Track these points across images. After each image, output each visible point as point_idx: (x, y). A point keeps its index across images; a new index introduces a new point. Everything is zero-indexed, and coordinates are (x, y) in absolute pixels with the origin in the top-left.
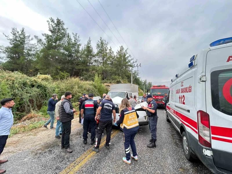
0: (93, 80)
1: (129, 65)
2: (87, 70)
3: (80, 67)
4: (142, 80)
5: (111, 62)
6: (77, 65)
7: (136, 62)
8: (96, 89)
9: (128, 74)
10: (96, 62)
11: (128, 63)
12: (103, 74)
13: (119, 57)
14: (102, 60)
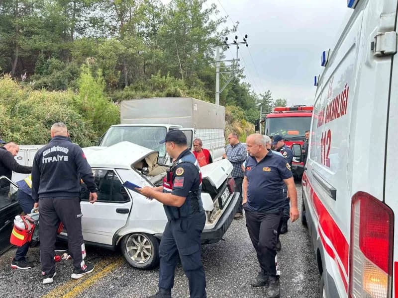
0: (76, 88)
1: (211, 41)
2: (64, 55)
3: (39, 42)
4: (258, 94)
5: (151, 28)
6: (29, 34)
7: (235, 30)
8: (86, 117)
9: (207, 72)
10: (94, 24)
11: (209, 33)
12: (120, 68)
13: (178, 9)
14: (118, 21)
